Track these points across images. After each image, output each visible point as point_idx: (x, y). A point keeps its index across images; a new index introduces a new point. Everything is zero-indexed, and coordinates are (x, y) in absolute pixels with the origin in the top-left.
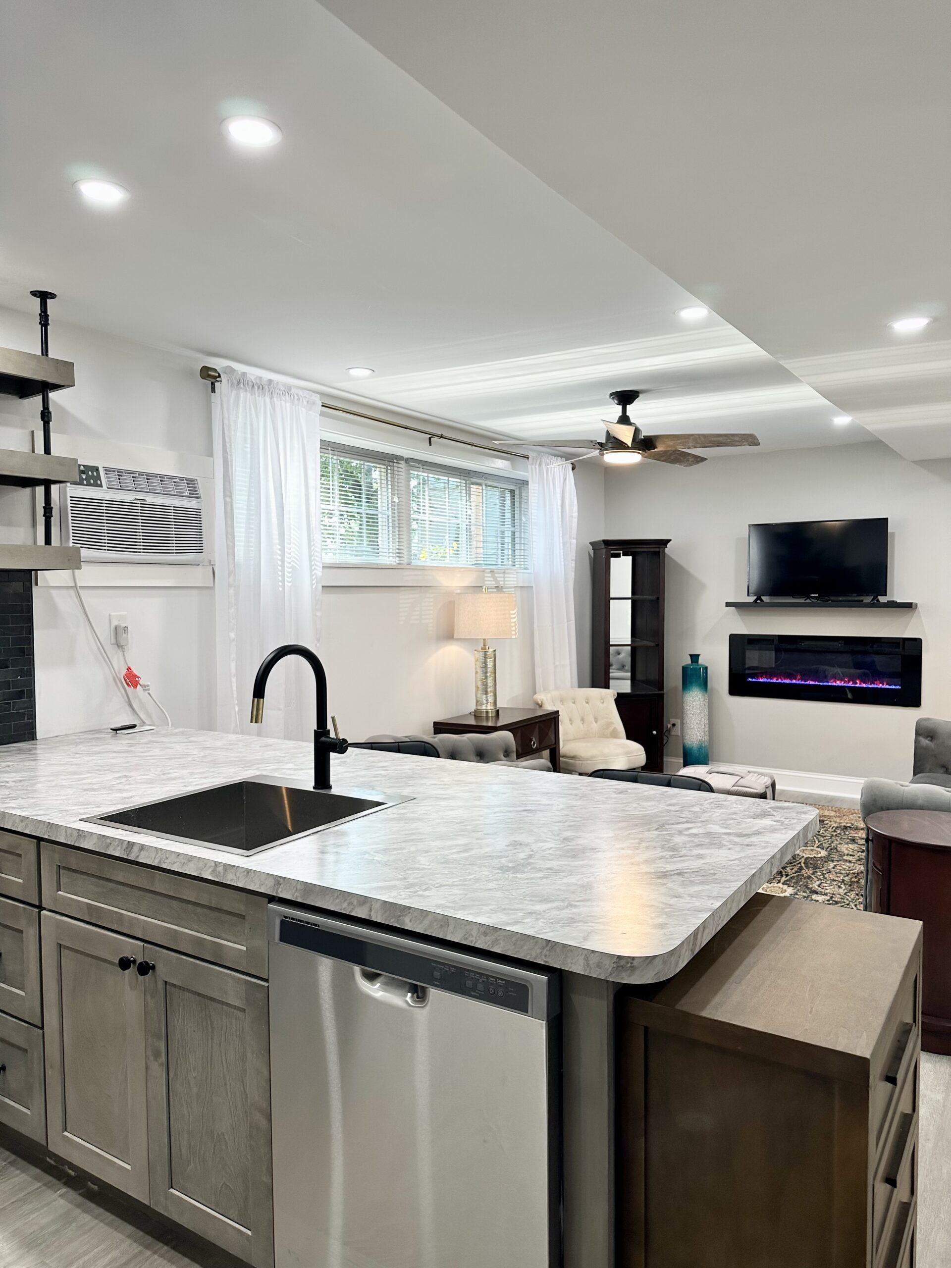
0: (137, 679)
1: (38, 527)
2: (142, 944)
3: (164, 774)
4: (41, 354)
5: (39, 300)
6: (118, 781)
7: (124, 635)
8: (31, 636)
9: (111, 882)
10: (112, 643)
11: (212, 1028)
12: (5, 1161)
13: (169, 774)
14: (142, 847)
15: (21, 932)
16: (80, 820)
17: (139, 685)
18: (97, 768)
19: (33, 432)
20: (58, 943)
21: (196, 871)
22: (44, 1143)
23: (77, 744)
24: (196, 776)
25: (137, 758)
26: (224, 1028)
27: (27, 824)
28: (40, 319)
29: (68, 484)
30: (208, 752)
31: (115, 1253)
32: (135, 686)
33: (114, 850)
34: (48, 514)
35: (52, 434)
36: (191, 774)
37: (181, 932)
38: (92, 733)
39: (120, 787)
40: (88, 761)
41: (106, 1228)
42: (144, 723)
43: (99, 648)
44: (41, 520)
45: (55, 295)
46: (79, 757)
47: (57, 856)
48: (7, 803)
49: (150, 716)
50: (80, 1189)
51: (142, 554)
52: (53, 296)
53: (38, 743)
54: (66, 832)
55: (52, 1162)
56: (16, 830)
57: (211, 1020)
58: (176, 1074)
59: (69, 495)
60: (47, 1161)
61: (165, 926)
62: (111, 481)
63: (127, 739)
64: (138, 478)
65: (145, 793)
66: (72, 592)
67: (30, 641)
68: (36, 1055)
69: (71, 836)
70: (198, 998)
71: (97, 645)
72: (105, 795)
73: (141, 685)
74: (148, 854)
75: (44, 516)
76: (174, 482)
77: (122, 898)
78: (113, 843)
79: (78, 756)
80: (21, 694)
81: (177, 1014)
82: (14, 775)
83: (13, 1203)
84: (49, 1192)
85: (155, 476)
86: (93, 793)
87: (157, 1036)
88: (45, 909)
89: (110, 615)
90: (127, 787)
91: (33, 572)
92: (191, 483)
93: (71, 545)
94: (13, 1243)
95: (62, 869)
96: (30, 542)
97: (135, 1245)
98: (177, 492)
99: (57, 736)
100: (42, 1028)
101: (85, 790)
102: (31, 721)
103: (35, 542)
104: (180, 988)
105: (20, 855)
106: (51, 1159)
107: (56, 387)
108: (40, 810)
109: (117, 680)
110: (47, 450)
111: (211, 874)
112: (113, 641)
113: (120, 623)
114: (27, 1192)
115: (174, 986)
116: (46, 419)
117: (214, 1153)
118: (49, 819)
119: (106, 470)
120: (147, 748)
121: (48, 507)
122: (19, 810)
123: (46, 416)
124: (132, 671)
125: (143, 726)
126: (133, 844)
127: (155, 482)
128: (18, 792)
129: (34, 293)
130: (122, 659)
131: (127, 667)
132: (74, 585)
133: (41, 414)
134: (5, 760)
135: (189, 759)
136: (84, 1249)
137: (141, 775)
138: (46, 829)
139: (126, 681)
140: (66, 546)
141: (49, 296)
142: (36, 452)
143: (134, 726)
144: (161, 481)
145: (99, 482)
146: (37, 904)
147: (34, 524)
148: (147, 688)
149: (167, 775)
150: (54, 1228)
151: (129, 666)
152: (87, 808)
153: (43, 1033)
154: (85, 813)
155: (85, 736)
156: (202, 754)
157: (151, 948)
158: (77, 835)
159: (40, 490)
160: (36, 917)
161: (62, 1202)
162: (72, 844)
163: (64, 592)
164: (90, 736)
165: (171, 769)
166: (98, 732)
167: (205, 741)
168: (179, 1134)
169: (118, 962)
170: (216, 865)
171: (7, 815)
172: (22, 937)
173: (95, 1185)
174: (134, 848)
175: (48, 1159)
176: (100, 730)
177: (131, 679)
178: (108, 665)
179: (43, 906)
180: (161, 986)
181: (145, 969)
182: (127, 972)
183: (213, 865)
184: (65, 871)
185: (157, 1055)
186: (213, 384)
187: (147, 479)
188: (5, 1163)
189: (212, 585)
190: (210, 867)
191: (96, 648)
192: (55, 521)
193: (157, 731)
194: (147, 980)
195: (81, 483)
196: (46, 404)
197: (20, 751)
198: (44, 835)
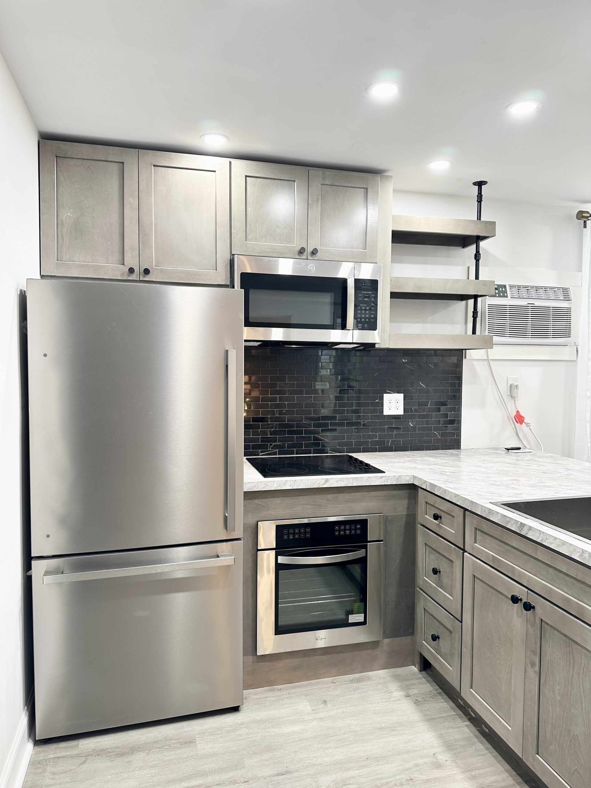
0: (523, 419)
1: (468, 324)
2: (527, 590)
3: (541, 482)
4: (477, 220)
5: (477, 187)
6: (511, 482)
7: (516, 390)
8: (461, 388)
9: (508, 546)
10: (508, 395)
11: (574, 662)
12: (436, 691)
13: (544, 483)
14: (530, 528)
15: (452, 562)
16: (490, 503)
17: (523, 423)
18: (497, 472)
19: (469, 267)
20: (473, 574)
21: (568, 552)
22: (459, 690)
23: (485, 455)
24: (563, 487)
25: (523, 469)
26: (583, 665)
27: (458, 499)
28: (477, 199)
29: (487, 297)
30: (570, 472)
31: (499, 778)
32: (521, 423)
33: (511, 526)
34: (475, 316)
35: (480, 268)
36: (560, 485)
37: (554, 590)
38: (494, 449)
39: (513, 486)
40: (492, 467)
41: (493, 758)
42: (526, 447)
43: (500, 398)
44: (470, 319)
45: (487, 182)
46: (487, 463)
47: (475, 522)
48: (446, 484)
49: (529, 443)
50: (478, 727)
51: (530, 339)
52: (485, 183)
53: (462, 451)
54: (481, 508)
55: (462, 703)
56: (452, 501)
57: (573, 656)
58: (545, 682)
59: (487, 304)
60: (459, 701)
61: (543, 583)
62: (513, 293)
63: (515, 456)
64: (530, 290)
65: (530, 493)
66: (486, 363)
67: (459, 391)
68: (457, 636)
69: (485, 511)
70: (564, 637)
71: (498, 395)
72: (504, 490)
73: (525, 423)
74: (533, 533)
75: (473, 317)
76: (554, 291)
77: (515, 557)
78: (511, 521)
79: (485, 462)
80: (452, 422)
81: (548, 643)
82: (450, 468)
83: (440, 717)
84: (459, 720)
85: (542, 288)
86: (496, 487)
87: (534, 653)
88: (466, 552)
89: (507, 377)
90: (517, 487)
91: (464, 351)
92: (565, 291)
93: (487, 334)
94: (439, 741)
95: (478, 530)
96: (463, 333)
97: (511, 779)
98: (555, 297)
99: (472, 449)
100: (461, 622)
101: (491, 484)
102: (458, 438)
103: (466, 333)
104: (551, 626)
105: (453, 517)
106: (461, 701)
107: (484, 238)
108: (466, 492)
109: (510, 419)
110: (477, 277)
111: (578, 557)
112: (509, 394)
113: (514, 382)
114: (448, 714)
115: (548, 624)
116: (477, 259)
117: (570, 746)
118: (471, 499)
119: (510, 287)
120: (529, 463)
121: (475, 311)
122: (454, 490)
123: (477, 257)
124: (519, 413)
125: (525, 449)
126: (524, 525)
127: (541, 291)
128: (453, 479)
129: (475, 184)
130: (513, 405)
131: (516, 411)
132: (487, 358)
133: (475, 256)
134: (444, 459)
135: (558, 475)
136: (480, 765)
137: (526, 481)
138: (469, 504)
139: (515, 419)
140: (484, 334)
141: (483, 183)
142: (470, 279)
143: (519, 449)
144: (545, 291)
145: (506, 294)
146: (462, 548)
147: (466, 323)
148: (529, 425)
149: (543, 484)
150: (462, 743)
151: (518, 410)
152: (493, 496)
153: (462, 625)
154: (493, 499)
155: (490, 451)
156: (566, 473)
157: (532, 594)
158: (488, 511)
159: (471, 302)
160: (461, 555)
161: (467, 730)
162: (485, 517)
163: (481, 362)
164: (492, 451)
165: (545, 480)
166: (497, 450)
167: (567, 464)
168: (545, 722)
169: (510, 597)
170: (583, 552)
171: (447, 491)
172: (453, 565)
173: (487, 728)
174: (525, 527)
175: (459, 700)
176: (498, 448)
177: (519, 419)
178: (505, 410)
179: (465, 550)
180: (538, 621)
181: (528, 607)
182: (516, 605)
183: (581, 551)
184: (480, 532)
185: (533, 665)
186: (585, 222)
187: (536, 290)
188: (436, 692)
189: (575, 359)
190: (579, 552)
191: (497, 397)
192: (478, 319)
193: (534, 454)
194: (529, 615)
195: (495, 296)
196: (478, 249)
197: (452, 455)
198: (468, 507)
